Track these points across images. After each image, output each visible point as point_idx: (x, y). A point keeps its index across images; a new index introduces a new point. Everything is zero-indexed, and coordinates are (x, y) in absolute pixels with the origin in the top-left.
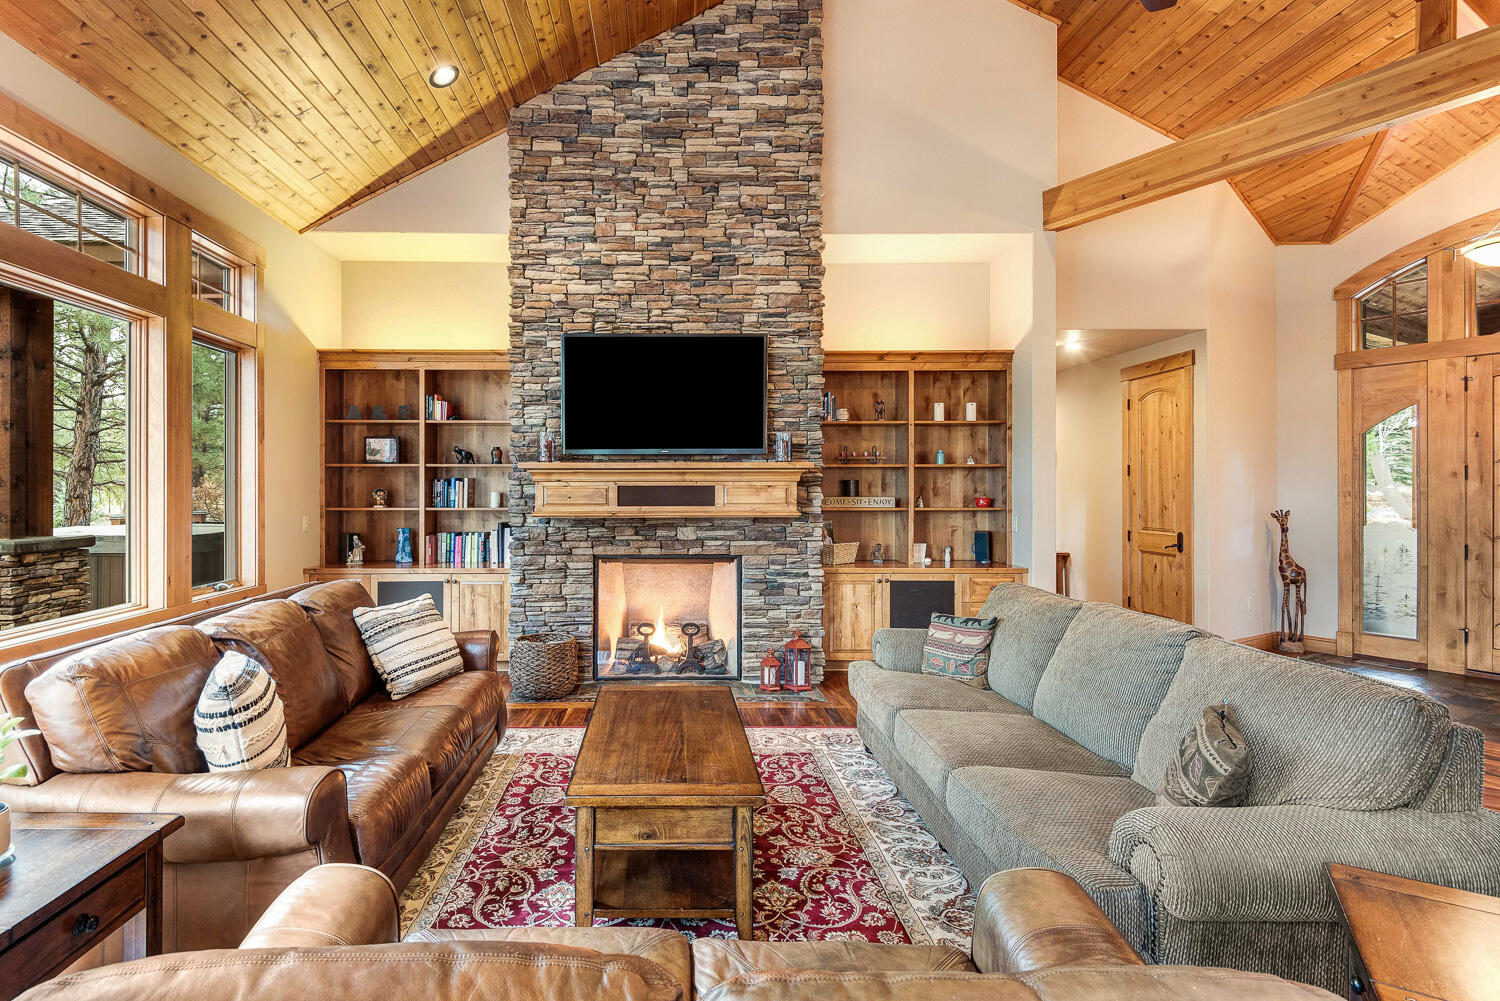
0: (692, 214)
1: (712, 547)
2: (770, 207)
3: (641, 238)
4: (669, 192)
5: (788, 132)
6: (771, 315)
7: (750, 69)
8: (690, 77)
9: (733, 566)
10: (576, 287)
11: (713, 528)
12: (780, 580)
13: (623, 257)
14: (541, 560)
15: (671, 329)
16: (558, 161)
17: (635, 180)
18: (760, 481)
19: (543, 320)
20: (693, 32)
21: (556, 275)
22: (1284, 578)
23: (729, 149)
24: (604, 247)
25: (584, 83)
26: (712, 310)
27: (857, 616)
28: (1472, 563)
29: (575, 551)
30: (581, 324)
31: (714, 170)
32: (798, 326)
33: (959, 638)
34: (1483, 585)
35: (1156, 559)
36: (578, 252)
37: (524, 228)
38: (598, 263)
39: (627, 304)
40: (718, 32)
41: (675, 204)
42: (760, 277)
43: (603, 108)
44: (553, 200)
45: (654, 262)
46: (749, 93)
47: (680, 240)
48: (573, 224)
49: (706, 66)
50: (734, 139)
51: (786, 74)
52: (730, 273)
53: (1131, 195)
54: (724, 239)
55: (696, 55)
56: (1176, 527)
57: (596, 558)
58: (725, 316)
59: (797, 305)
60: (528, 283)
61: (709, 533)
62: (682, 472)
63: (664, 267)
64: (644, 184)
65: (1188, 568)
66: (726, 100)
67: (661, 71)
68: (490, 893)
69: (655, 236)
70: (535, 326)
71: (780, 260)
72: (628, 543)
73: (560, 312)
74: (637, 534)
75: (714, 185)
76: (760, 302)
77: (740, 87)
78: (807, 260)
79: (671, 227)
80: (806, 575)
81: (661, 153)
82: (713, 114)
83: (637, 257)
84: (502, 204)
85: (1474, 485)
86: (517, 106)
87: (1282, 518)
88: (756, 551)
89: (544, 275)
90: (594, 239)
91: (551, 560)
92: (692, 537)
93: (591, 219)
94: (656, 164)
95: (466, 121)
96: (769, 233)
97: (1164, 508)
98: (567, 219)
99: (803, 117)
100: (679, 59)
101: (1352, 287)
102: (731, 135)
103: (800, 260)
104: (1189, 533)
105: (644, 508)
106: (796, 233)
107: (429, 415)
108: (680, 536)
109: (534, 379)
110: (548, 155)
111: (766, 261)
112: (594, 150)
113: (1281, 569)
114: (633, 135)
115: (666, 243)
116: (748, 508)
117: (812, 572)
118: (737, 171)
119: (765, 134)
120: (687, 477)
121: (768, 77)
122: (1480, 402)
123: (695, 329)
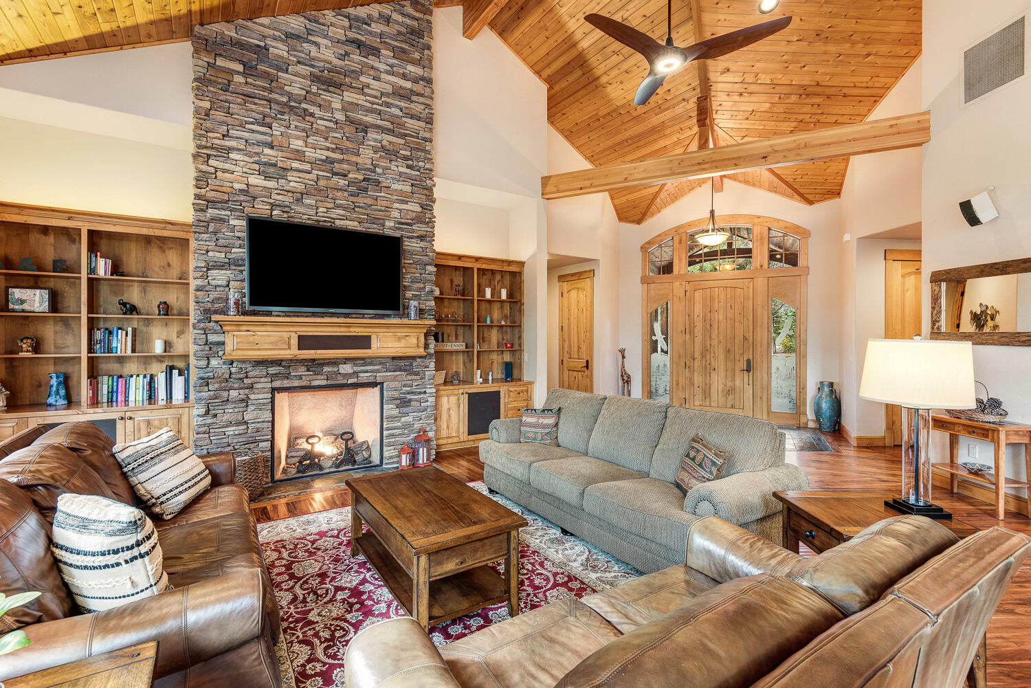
0: (348, 144)
1: (364, 377)
2: (401, 152)
3: (310, 153)
4: (331, 125)
5: (412, 106)
6: (403, 224)
7: (388, 57)
8: (346, 48)
9: (377, 390)
10: (255, 180)
11: (365, 364)
12: (409, 397)
13: (296, 165)
14: (225, 394)
15: (334, 223)
16: (239, 79)
17: (305, 110)
18: (401, 332)
19: (227, 202)
20: (348, 17)
21: (238, 169)
22: (623, 380)
23: (375, 106)
24: (280, 154)
25: (262, 25)
26: (364, 214)
27: (450, 416)
28: (687, 370)
29: (256, 386)
30: (261, 210)
31: (364, 118)
32: (421, 233)
33: (541, 420)
34: (690, 379)
35: (575, 373)
36: (257, 154)
37: (208, 124)
38: (275, 165)
39: (299, 201)
40: (366, 24)
41: (336, 135)
42: (396, 197)
43: (279, 50)
44: (235, 109)
45: (321, 173)
46: (387, 72)
47: (341, 161)
48: (253, 131)
49: (359, 44)
50: (377, 100)
51: (410, 68)
52: (376, 191)
53: (585, 188)
54: (371, 167)
55: (351, 35)
56: (585, 357)
57: (273, 390)
58: (374, 220)
59: (419, 219)
60: (212, 170)
61: (362, 368)
62: (349, 325)
63: (328, 178)
64: (312, 115)
65: (591, 378)
66: (372, 72)
67: (326, 37)
68: (321, 643)
69: (321, 154)
70: (219, 205)
71: (408, 189)
72: (300, 377)
73: (242, 198)
74: (308, 370)
75: (364, 128)
76: (395, 214)
77: (382, 67)
78: (425, 192)
79: (333, 151)
80: (425, 392)
81: (326, 96)
82: (362, 79)
83: (307, 167)
85: (688, 336)
86: (202, 25)
87: (622, 352)
88: (394, 379)
89: (227, 166)
90: (272, 147)
91: (234, 394)
92: (350, 371)
93: (268, 131)
94: (322, 103)
95: (152, 23)
96: (401, 169)
97: (579, 348)
98: (247, 126)
99: (422, 100)
100: (339, 34)
101: (648, 246)
102: (375, 97)
103: (421, 191)
104: (592, 360)
105: (319, 351)
106: (418, 173)
107: (92, 270)
108: (342, 371)
109: (218, 248)
110: (232, 72)
111: (400, 187)
112: (272, 79)
113: (622, 376)
114: (304, 77)
115: (330, 161)
116: (393, 350)
117: (428, 391)
118: (379, 122)
119: (399, 103)
120: (352, 329)
121: (401, 67)
122: (690, 301)
123: (352, 225)
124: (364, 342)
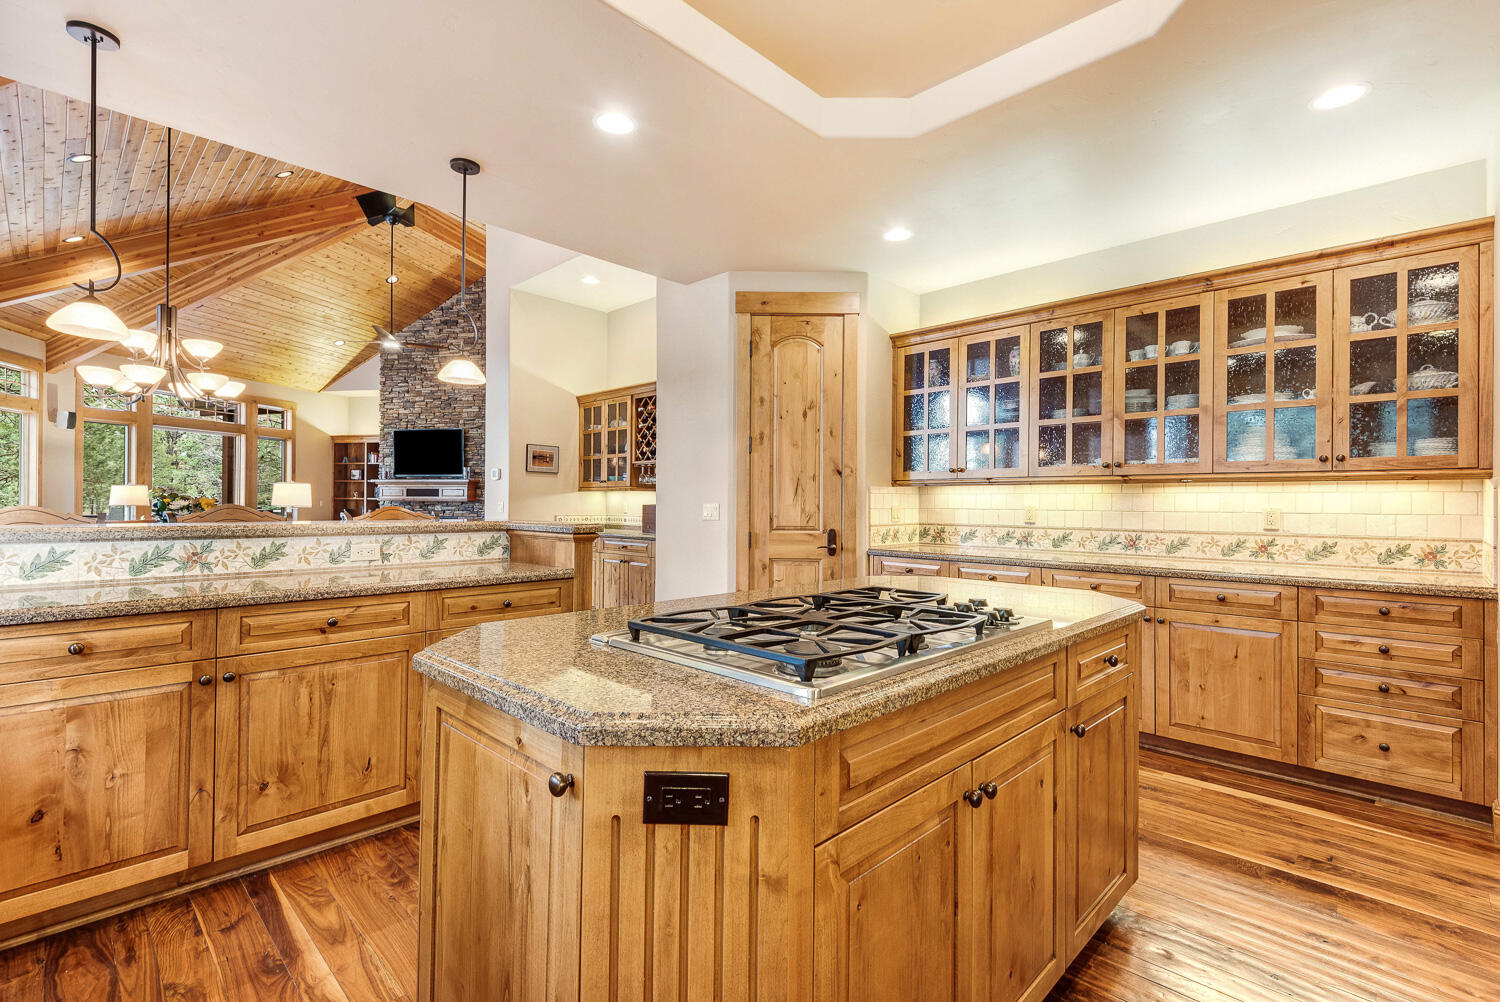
3: (425, 391)
6: (468, 421)
7: (462, 323)
8: (441, 327)
10: (402, 411)
11: (447, 506)
13: (417, 399)
15: (434, 427)
16: (396, 362)
19: (390, 424)
20: (442, 309)
21: (396, 407)
24: (411, 395)
26: (448, 419)
30: (402, 427)
36: (403, 397)
37: (385, 388)
38: (409, 401)
39: (419, 418)
44: (395, 378)
45: (428, 401)
46: (461, 332)
48: (401, 387)
49: (445, 323)
51: (473, 324)
52: (454, 404)
54: (452, 391)
55: (443, 319)
58: (452, 421)
59: (477, 416)
60: (386, 410)
61: (444, 508)
63: (431, 402)
64: (425, 370)
66: (454, 335)
67: (431, 325)
69: (428, 390)
71: (471, 399)
73: (396, 421)
74: (419, 507)
76: (465, 415)
77: (457, 330)
78: (481, 398)
79: (433, 386)
81: (431, 357)
82: (449, 341)
83: (422, 398)
84: (378, 378)
89: (391, 407)
90: (408, 392)
92: (439, 509)
93: (407, 384)
94: (429, 362)
95: (364, 350)
96: (468, 388)
98: (399, 385)
99: (480, 341)
100: (437, 320)
103: (479, 398)
105: (420, 498)
106: (478, 388)
107: (368, 461)
108: (435, 509)
109: (387, 447)
110: (393, 360)
111: (466, 399)
112: (408, 357)
115: (432, 392)
121: (467, 326)
123: (441, 426)
124: (435, 493)
